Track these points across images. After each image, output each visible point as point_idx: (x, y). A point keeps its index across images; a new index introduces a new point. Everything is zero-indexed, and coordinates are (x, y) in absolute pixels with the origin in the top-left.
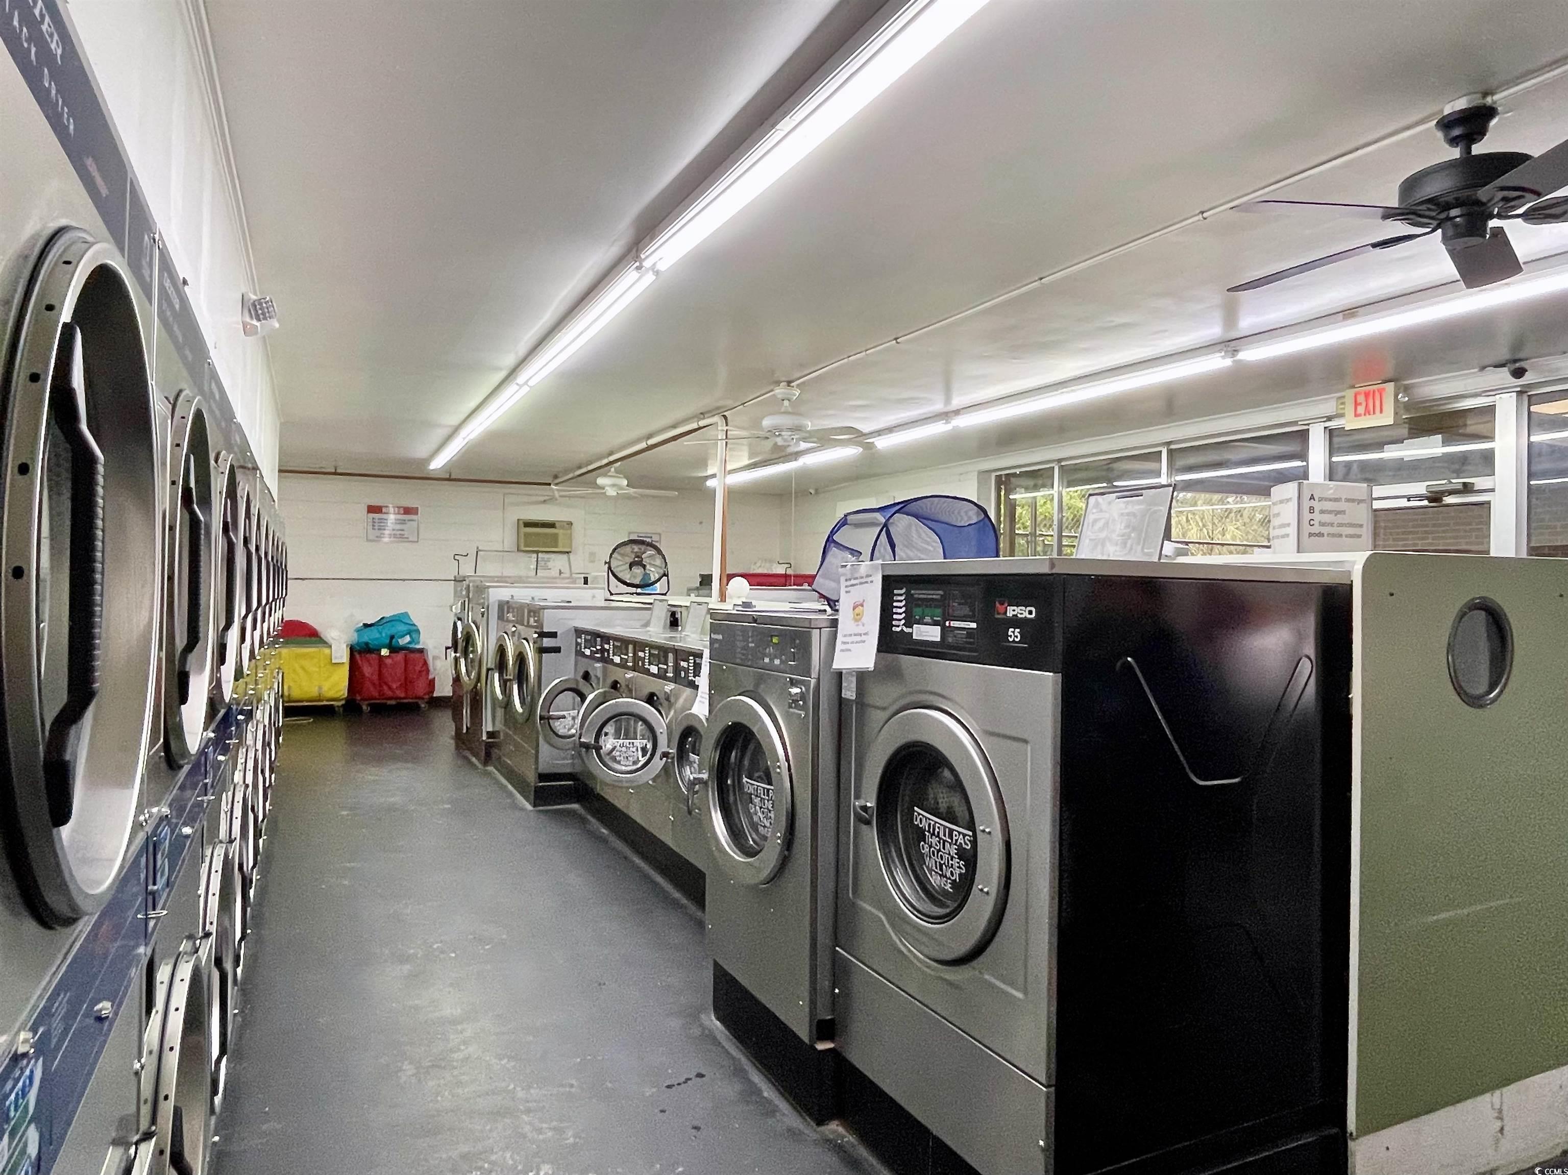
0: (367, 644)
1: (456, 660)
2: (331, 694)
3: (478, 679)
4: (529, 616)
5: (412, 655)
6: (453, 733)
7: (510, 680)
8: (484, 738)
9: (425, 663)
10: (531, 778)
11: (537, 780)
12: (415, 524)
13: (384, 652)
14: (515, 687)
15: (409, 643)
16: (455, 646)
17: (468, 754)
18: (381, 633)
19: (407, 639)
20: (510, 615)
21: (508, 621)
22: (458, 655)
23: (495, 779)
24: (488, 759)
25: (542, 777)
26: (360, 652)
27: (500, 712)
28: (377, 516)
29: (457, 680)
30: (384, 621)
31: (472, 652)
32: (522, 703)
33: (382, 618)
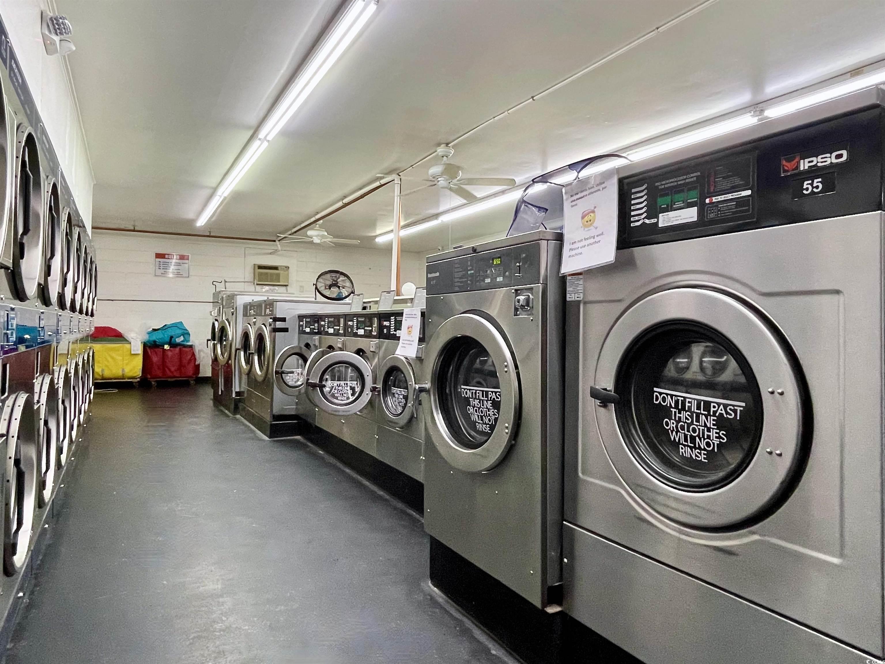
0: (155, 341)
1: (215, 346)
2: (131, 374)
3: (230, 358)
4: (266, 308)
5: (184, 349)
6: (212, 397)
7: (252, 353)
8: (234, 396)
9: (193, 355)
10: (268, 418)
11: (272, 420)
12: (186, 265)
13: (166, 347)
14: (256, 358)
15: (182, 341)
16: (213, 338)
17: (222, 408)
18: (164, 334)
19: (182, 338)
20: (252, 311)
21: (250, 316)
22: (216, 342)
23: (242, 422)
24: (236, 410)
25: (276, 418)
26: (150, 347)
27: (244, 377)
28: (162, 260)
29: (215, 360)
30: (166, 327)
31: (225, 340)
32: (261, 370)
33: (166, 325)
